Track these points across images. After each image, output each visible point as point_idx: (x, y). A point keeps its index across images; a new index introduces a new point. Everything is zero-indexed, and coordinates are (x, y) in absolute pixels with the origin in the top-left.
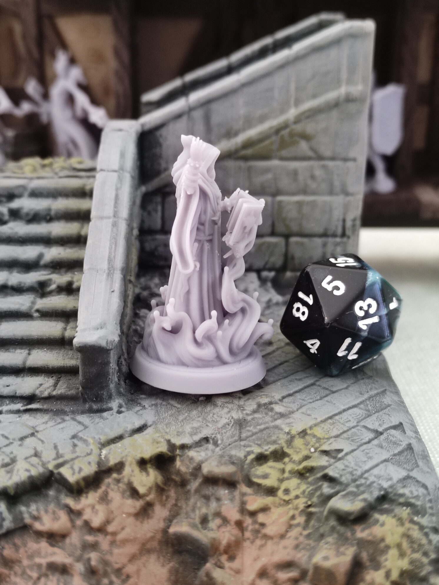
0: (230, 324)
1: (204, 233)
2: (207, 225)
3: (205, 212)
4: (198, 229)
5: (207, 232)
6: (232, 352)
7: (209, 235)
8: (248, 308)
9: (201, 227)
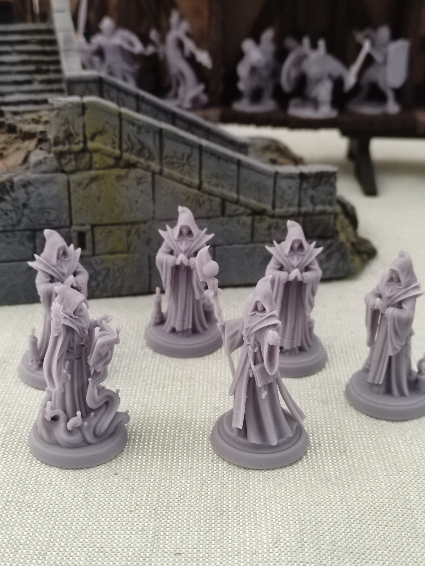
0: (95, 415)
1: (73, 354)
2: (75, 349)
3: (73, 340)
4: (68, 351)
5: (76, 353)
6: (95, 435)
7: (78, 355)
8: (110, 402)
9: (70, 350)
